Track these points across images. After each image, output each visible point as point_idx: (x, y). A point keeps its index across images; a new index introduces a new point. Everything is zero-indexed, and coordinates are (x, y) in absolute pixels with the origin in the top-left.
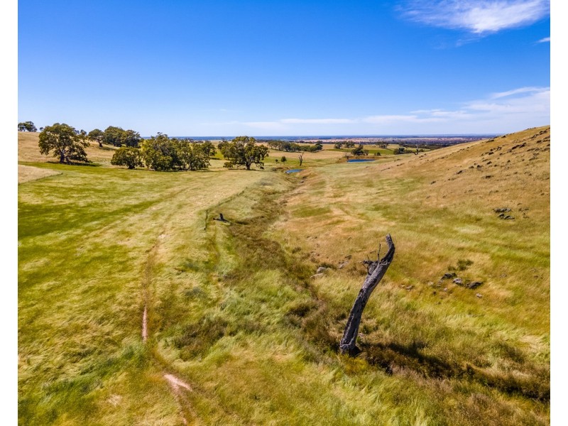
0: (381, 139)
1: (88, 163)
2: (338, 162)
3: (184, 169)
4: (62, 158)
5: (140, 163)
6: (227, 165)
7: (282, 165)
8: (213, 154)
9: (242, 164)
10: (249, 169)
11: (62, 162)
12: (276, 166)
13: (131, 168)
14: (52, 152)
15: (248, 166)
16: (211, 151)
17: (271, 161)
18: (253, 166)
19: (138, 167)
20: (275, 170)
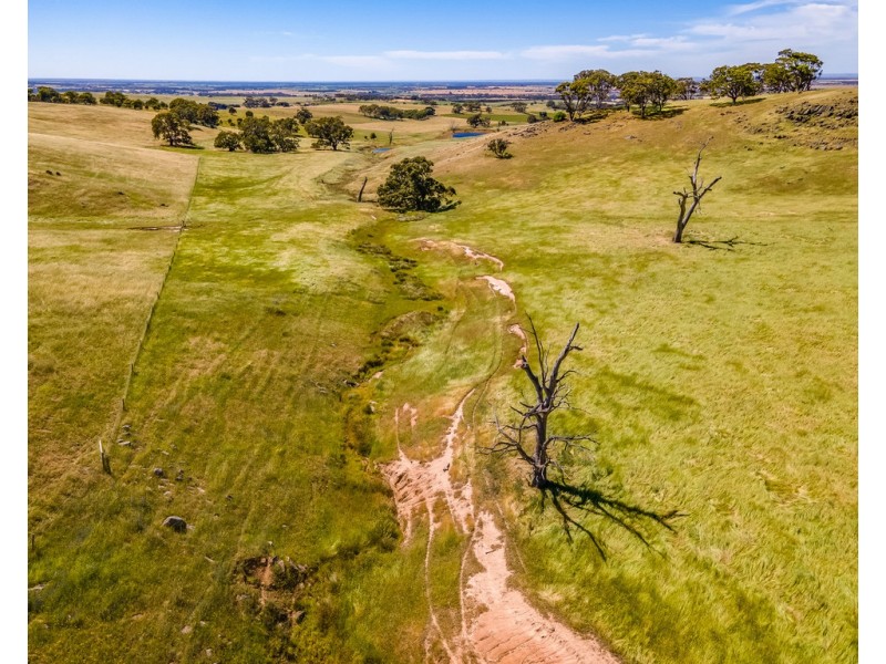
0: (544, 88)
1: (193, 147)
2: (439, 138)
3: (275, 151)
4: (171, 141)
5: (239, 146)
6: (315, 146)
7: (370, 142)
8: (296, 131)
9: (328, 144)
10: (335, 150)
11: (171, 145)
12: (364, 144)
13: (231, 150)
14: (161, 135)
15: (335, 147)
16: (294, 127)
17: (359, 137)
18: (339, 146)
19: (238, 149)
20: (362, 149)
